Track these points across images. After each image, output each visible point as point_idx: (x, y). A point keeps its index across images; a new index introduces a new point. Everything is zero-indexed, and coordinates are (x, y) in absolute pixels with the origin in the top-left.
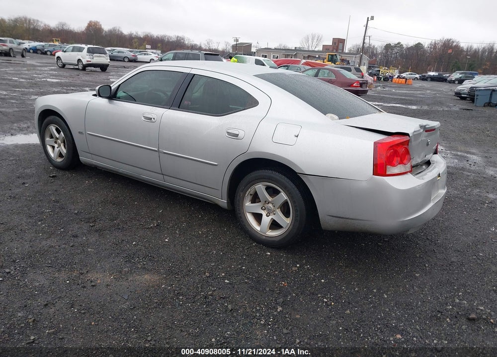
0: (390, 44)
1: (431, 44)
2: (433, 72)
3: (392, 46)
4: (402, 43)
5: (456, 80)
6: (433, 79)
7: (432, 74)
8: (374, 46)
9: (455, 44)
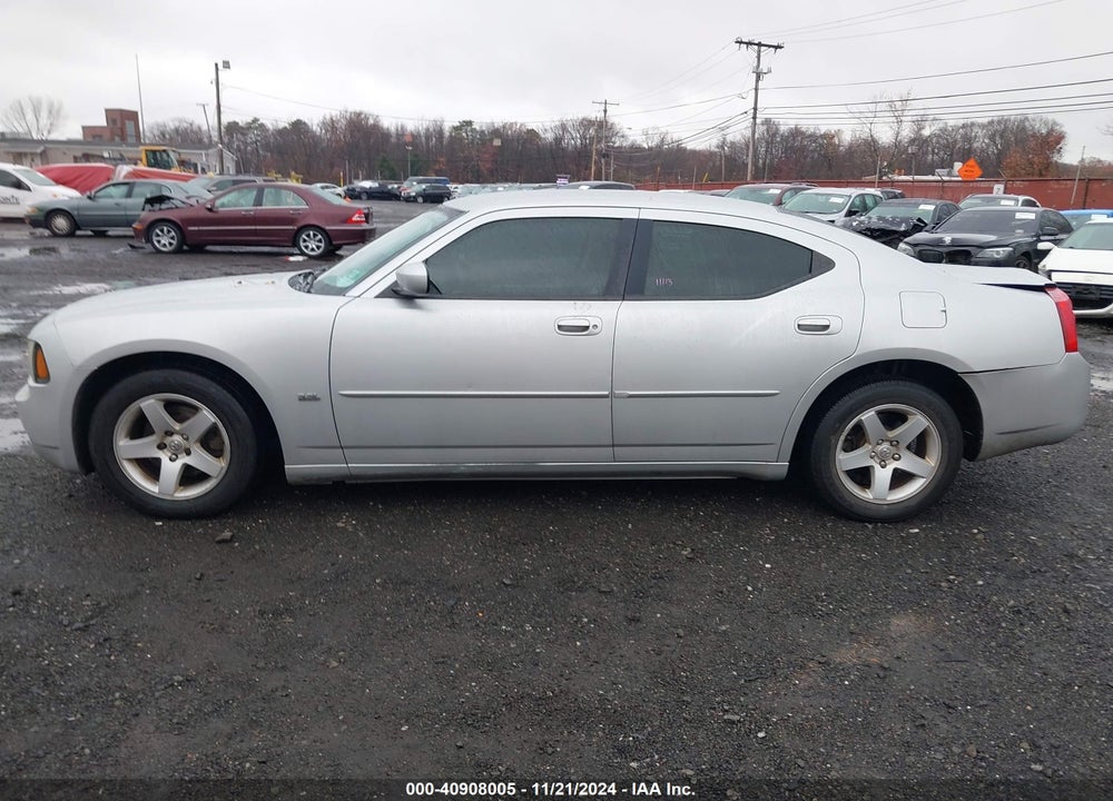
0: (236, 124)
1: (324, 123)
2: (363, 180)
3: (242, 128)
4: (261, 121)
5: (418, 195)
6: (371, 195)
7: (367, 184)
8: (199, 128)
9: (371, 121)
